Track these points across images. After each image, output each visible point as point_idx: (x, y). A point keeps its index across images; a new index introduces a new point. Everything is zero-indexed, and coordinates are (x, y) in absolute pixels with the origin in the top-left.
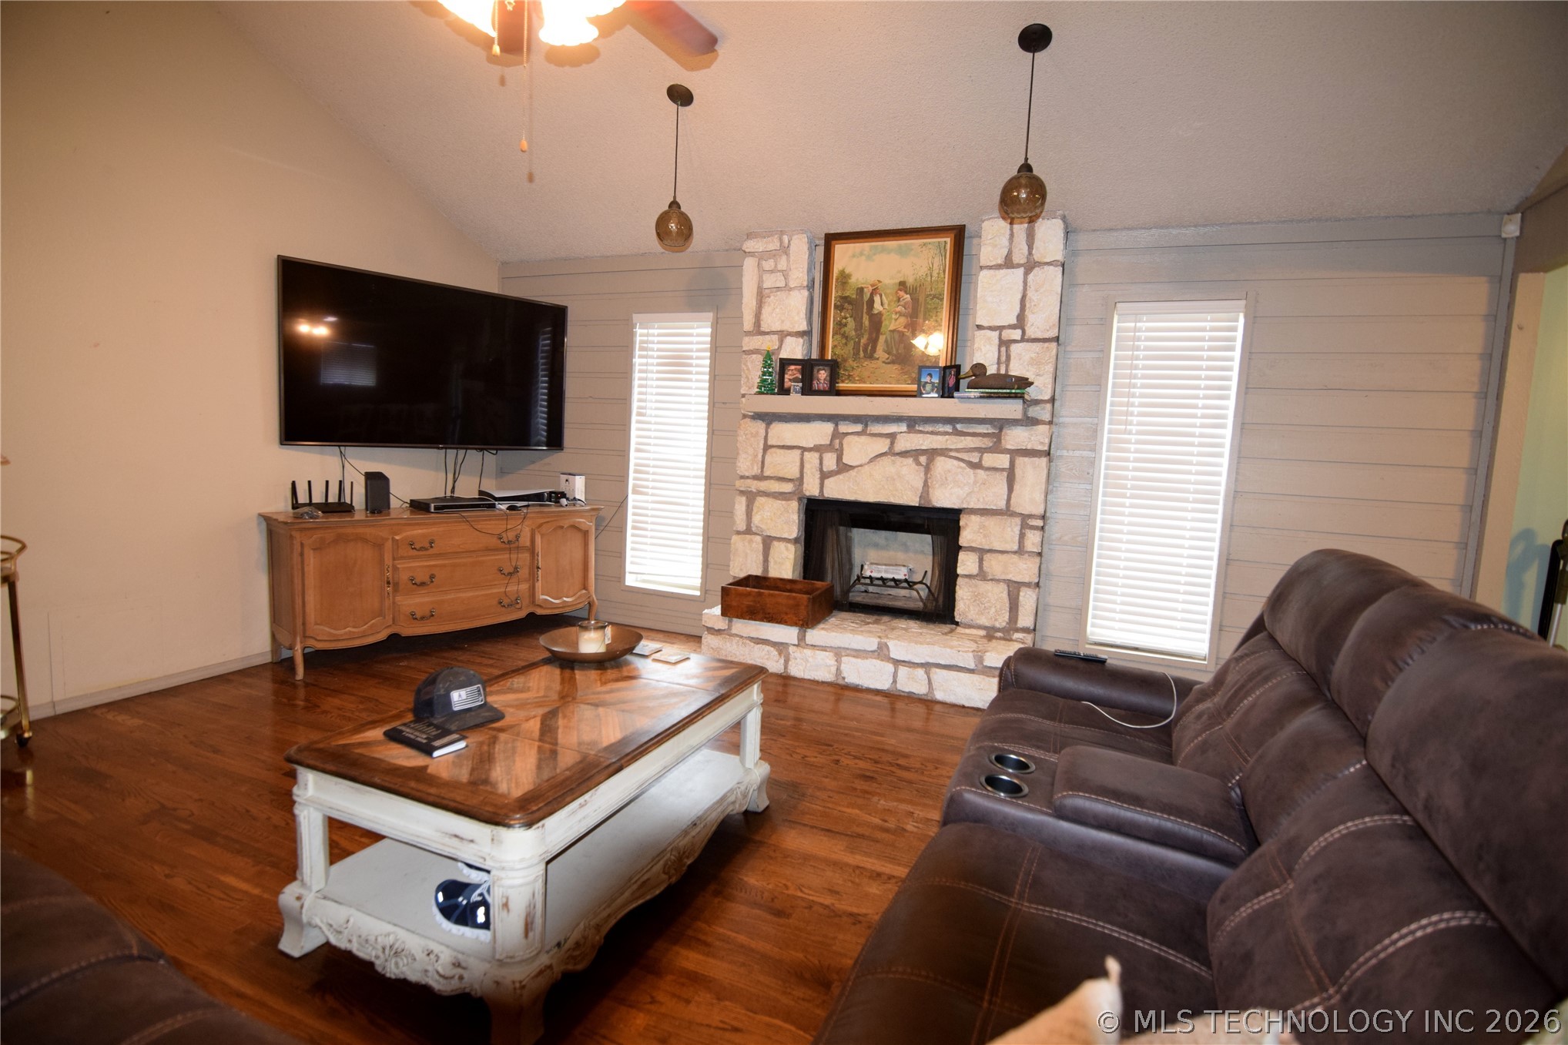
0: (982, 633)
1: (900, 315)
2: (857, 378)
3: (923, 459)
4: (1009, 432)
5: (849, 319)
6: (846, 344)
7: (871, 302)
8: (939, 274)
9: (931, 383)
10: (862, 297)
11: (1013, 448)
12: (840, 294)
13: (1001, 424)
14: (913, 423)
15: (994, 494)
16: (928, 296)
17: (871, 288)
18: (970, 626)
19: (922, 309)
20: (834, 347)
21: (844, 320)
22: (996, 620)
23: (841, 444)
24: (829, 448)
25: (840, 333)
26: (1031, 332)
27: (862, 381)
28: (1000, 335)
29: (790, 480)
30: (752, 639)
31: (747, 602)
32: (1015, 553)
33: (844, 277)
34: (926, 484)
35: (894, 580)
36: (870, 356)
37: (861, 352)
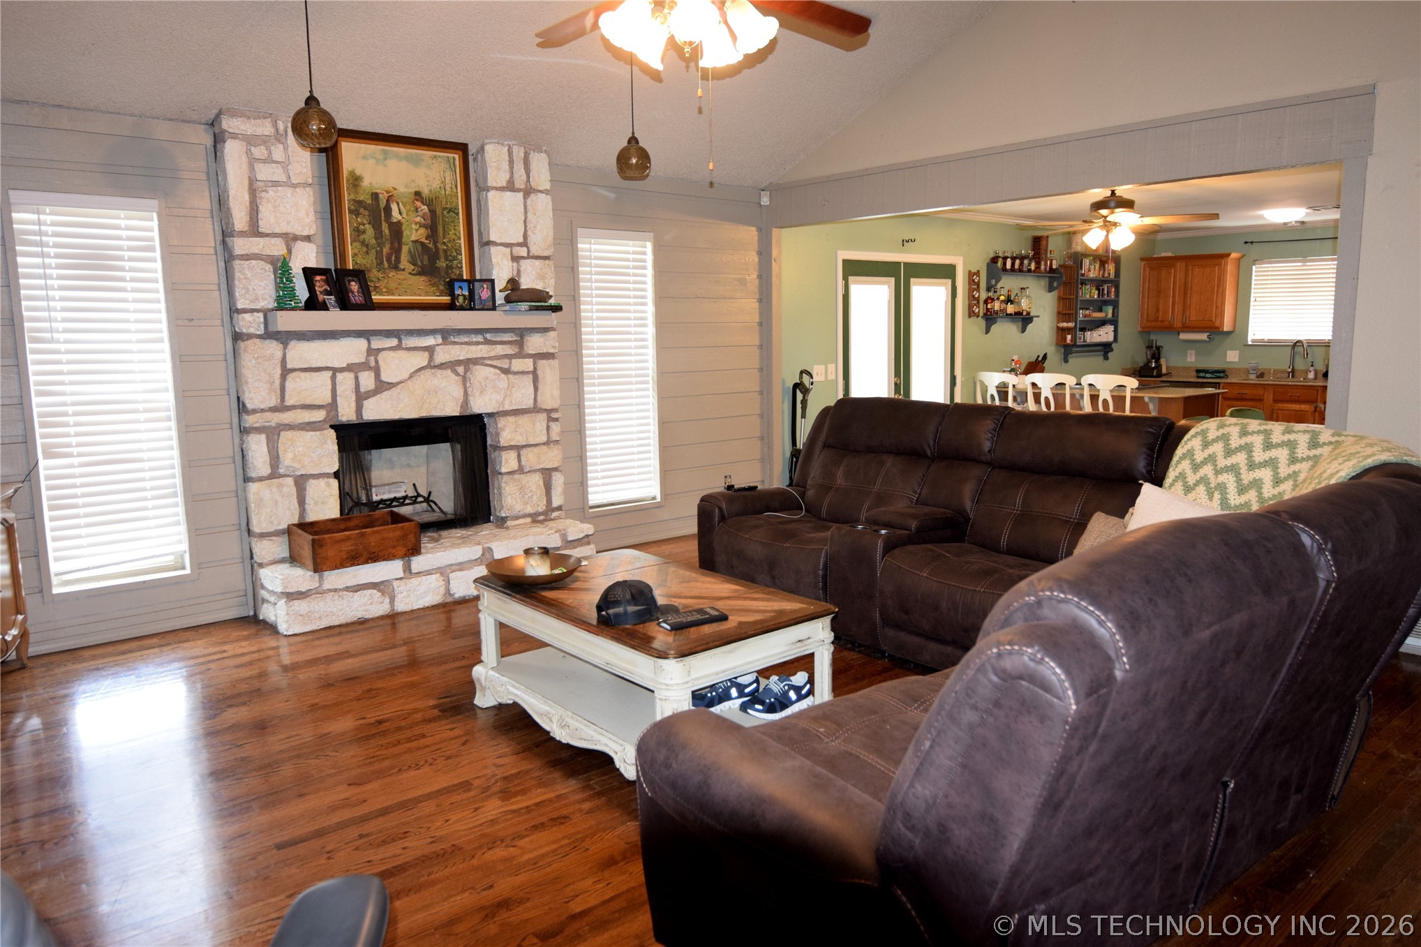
0: (528, 520)
1: (420, 226)
2: (384, 290)
3: (461, 370)
4: (529, 338)
5: (367, 226)
6: (367, 253)
7: (388, 210)
8: (451, 188)
9: (463, 295)
10: (379, 203)
11: (534, 353)
12: (352, 196)
13: (522, 333)
14: (447, 334)
15: (522, 395)
16: (444, 209)
17: (386, 195)
18: (517, 518)
19: (441, 222)
20: (355, 255)
21: (362, 227)
22: (538, 506)
23: (377, 362)
24: (364, 366)
25: (359, 241)
26: (535, 250)
27: (390, 292)
28: (511, 251)
29: (320, 407)
30: (347, 589)
31: (347, 547)
32: (544, 444)
33: (356, 180)
34: (466, 393)
35: (395, 499)
36: (396, 267)
37: (385, 262)
